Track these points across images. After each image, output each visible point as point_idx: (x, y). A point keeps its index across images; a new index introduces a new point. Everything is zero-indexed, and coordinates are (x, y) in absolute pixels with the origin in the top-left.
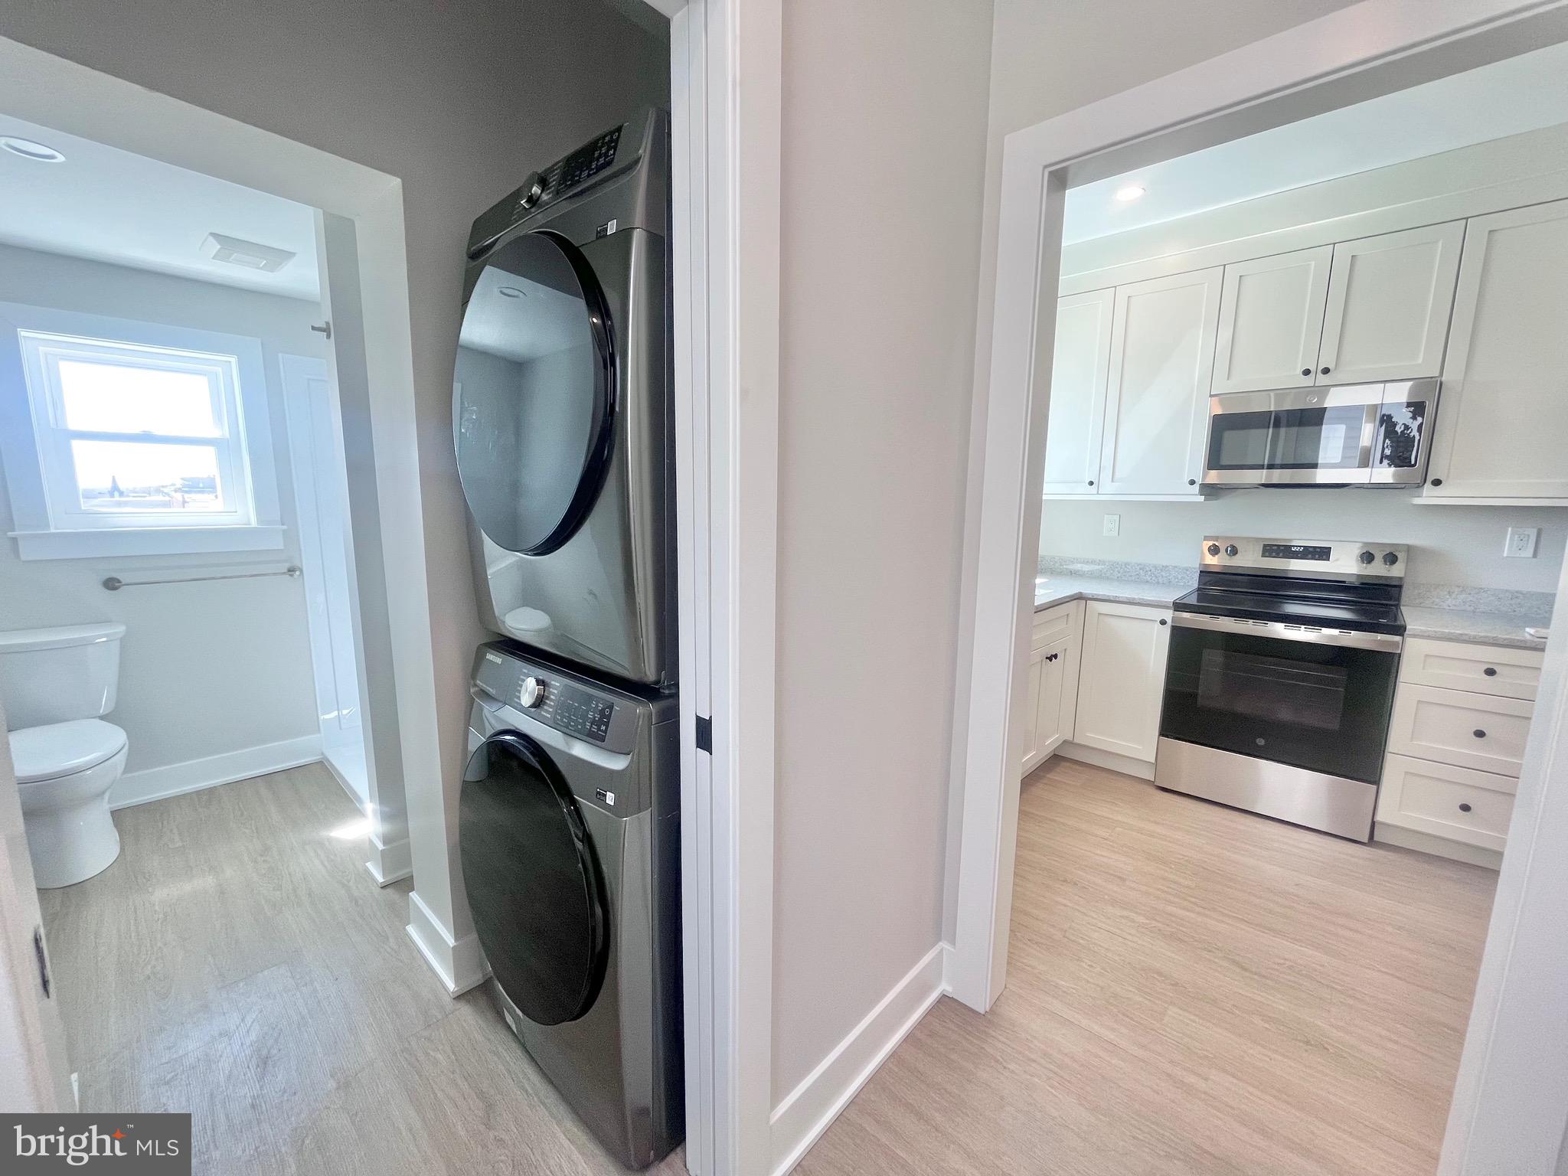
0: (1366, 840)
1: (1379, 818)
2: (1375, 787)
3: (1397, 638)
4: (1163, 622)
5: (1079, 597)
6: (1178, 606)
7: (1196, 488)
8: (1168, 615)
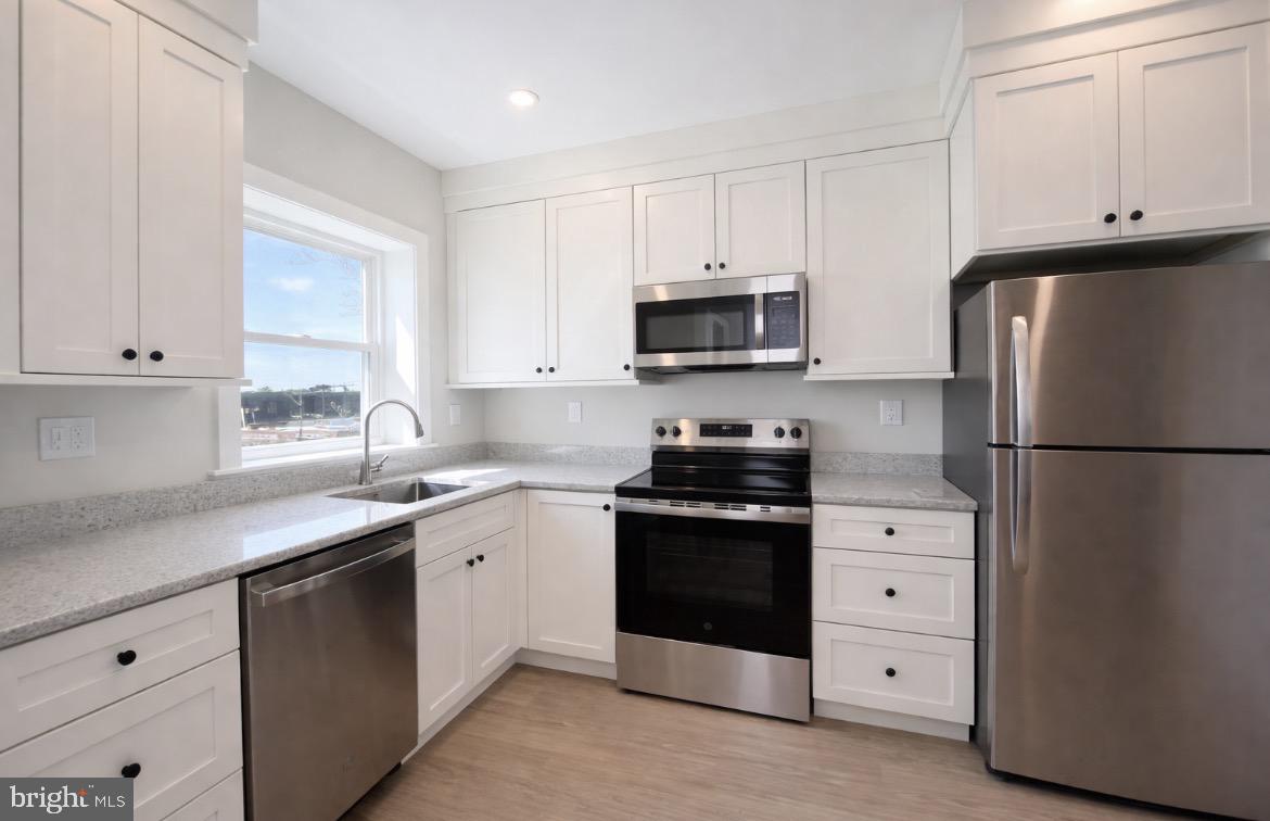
0: (806, 718)
1: (815, 696)
2: (807, 661)
3: (807, 510)
4: (607, 508)
5: (520, 487)
6: (621, 491)
7: (631, 373)
8: (611, 499)
